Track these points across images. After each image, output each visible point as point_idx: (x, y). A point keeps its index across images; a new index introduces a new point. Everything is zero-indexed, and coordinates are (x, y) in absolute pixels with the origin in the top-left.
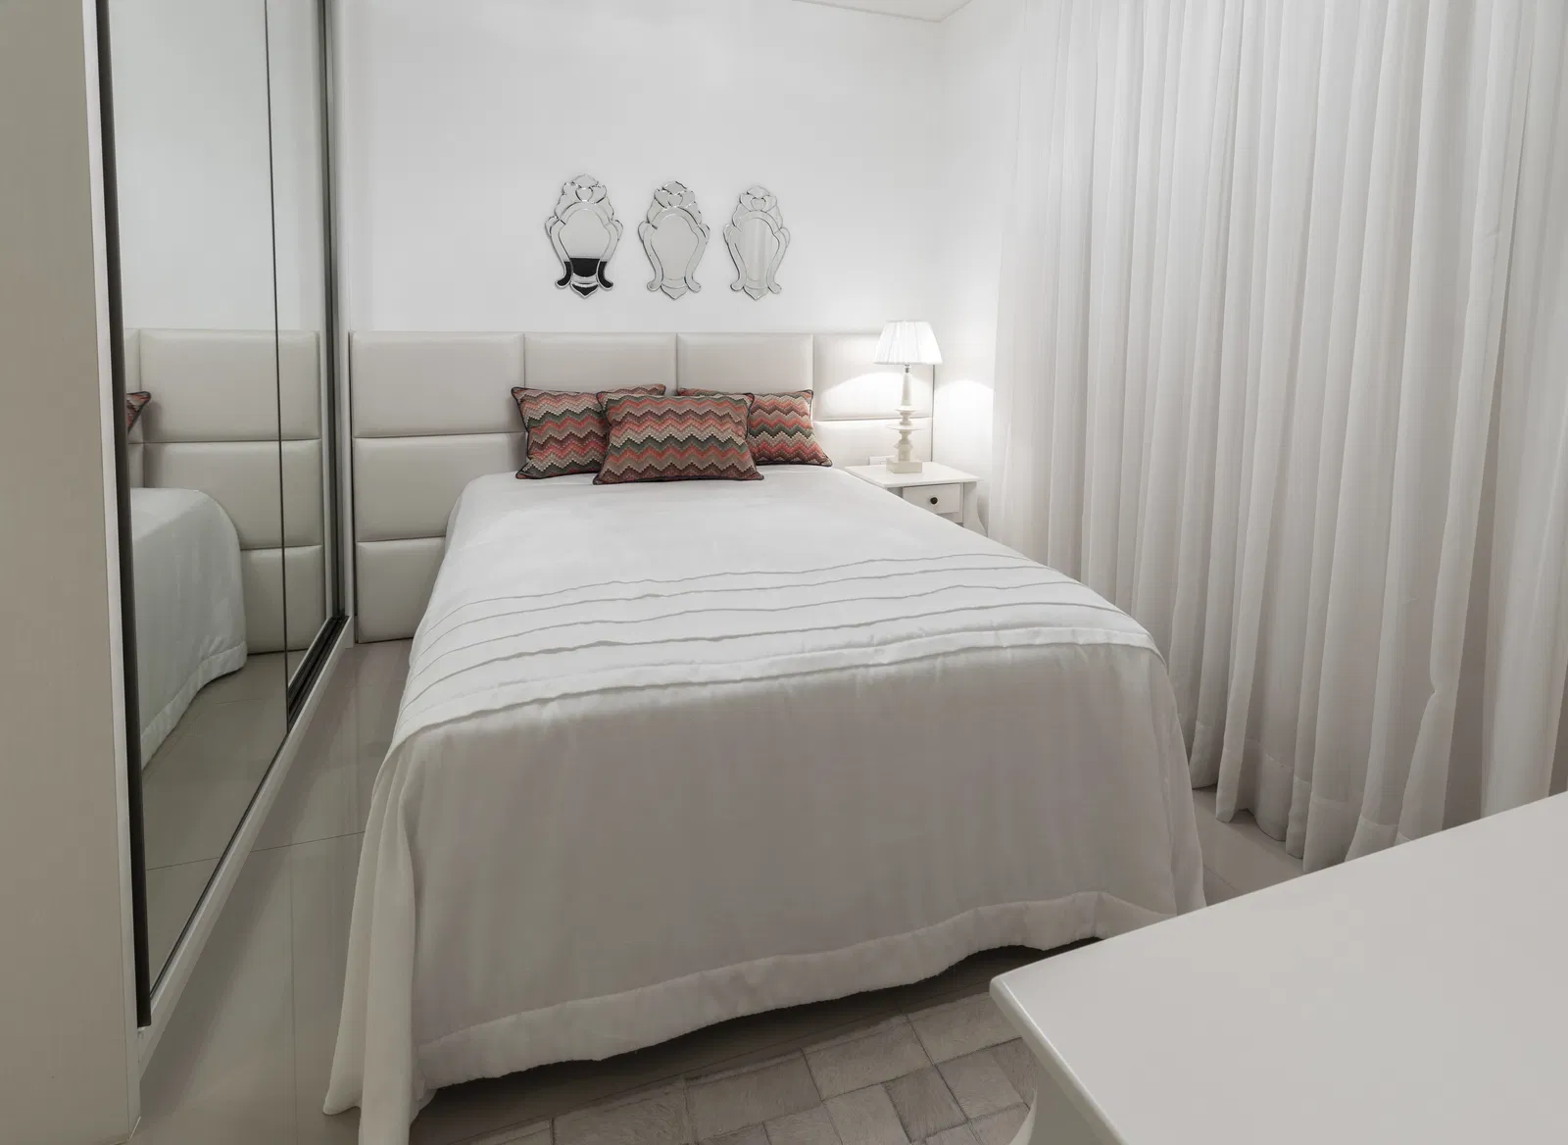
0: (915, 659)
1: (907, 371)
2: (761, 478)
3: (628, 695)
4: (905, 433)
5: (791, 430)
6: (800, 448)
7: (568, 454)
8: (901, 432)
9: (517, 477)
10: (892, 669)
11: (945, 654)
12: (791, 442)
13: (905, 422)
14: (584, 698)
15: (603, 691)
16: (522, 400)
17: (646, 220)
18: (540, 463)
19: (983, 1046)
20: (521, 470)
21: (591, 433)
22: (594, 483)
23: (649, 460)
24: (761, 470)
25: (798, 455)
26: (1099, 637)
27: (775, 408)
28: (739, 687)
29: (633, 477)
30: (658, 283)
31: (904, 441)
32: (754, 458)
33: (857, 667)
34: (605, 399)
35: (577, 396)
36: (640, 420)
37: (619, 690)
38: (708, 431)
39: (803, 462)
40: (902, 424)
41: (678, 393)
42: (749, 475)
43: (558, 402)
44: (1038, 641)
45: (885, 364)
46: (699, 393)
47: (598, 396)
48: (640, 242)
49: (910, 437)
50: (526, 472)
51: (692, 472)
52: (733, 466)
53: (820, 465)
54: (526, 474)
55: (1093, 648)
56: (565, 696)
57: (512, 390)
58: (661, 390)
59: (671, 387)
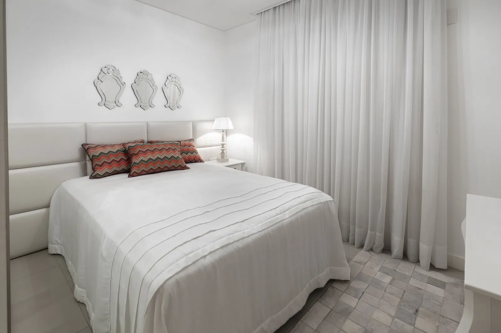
0: (293, 215)
1: (223, 132)
2: (189, 168)
3: (230, 247)
4: (223, 150)
5: (192, 152)
6: (195, 157)
7: (113, 167)
8: (222, 150)
9: (90, 178)
10: (290, 219)
11: (299, 212)
12: (192, 156)
13: (223, 147)
14: (217, 252)
15: (222, 247)
16: (88, 149)
17: (134, 82)
18: (100, 172)
19: (323, 319)
20: (91, 175)
21: (122, 159)
22: (129, 177)
23: (151, 166)
24: (188, 165)
25: (194, 160)
26: (325, 200)
27: (185, 145)
28: (257, 235)
29: (145, 173)
30: (139, 104)
31: (223, 153)
32: (185, 162)
33: (282, 221)
34: (127, 146)
35: (112, 146)
36: (145, 153)
37: (226, 246)
38: (170, 154)
39: (196, 162)
40: (222, 147)
41: (149, 142)
42: (185, 168)
43: (105, 148)
44: (315, 204)
45: (217, 130)
46: (157, 142)
47: (124, 145)
48: (132, 90)
49: (225, 151)
50: (94, 176)
51: (166, 169)
52: (180, 165)
53: (201, 162)
54: (94, 177)
55: (324, 202)
56: (211, 253)
57: (82, 145)
58: (143, 142)
59: (146, 140)
